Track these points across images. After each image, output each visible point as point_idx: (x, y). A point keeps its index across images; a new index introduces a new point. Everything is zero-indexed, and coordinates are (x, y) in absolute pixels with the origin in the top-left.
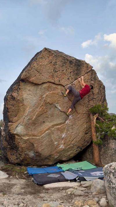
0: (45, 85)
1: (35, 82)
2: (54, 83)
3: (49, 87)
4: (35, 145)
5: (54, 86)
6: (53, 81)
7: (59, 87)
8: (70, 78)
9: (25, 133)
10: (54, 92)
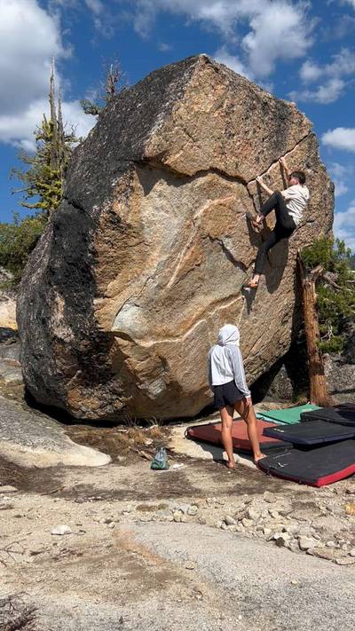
0: (201, 181)
1: (180, 168)
2: (223, 174)
3: (211, 184)
4: (170, 363)
5: (224, 182)
6: (221, 166)
7: (235, 185)
8: (261, 156)
9: (145, 328)
10: (222, 201)
